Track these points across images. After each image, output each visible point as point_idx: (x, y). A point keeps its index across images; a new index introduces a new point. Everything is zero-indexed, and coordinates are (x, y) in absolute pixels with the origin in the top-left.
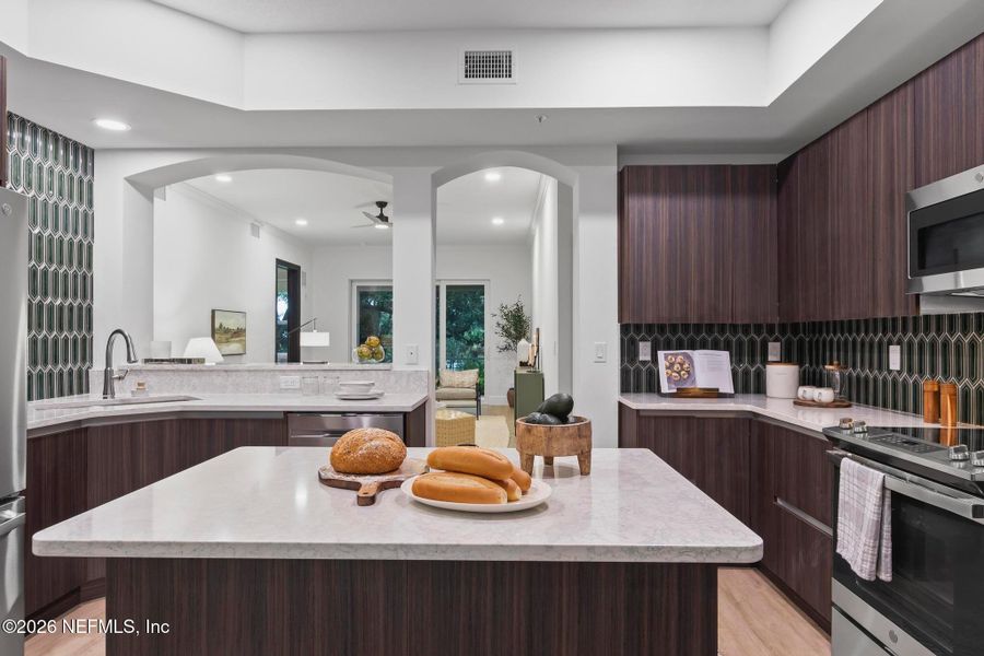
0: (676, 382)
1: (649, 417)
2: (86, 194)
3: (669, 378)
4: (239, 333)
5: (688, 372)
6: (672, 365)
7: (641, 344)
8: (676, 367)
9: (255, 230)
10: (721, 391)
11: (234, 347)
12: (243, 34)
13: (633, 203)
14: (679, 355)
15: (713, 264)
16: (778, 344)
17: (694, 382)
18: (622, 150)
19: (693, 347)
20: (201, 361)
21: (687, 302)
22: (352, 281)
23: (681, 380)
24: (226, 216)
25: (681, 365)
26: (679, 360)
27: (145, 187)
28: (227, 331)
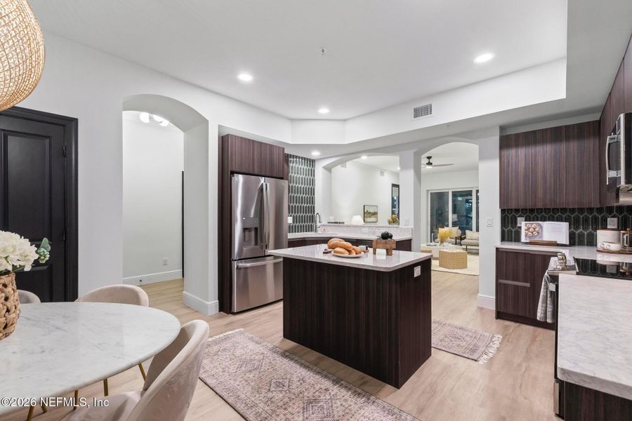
0: (530, 237)
1: (503, 252)
2: (313, 173)
3: (526, 235)
4: (375, 214)
5: (538, 232)
6: (529, 228)
7: (519, 219)
8: (531, 230)
9: (382, 173)
10: (558, 242)
11: (373, 219)
12: (345, 120)
13: (505, 152)
14: (534, 224)
15: (553, 179)
16: (616, 219)
17: (542, 237)
18: (502, 128)
19: (544, 220)
20: (343, 223)
21: (536, 197)
22: (428, 191)
23: (533, 236)
24: (369, 169)
25: (534, 229)
26: (533, 226)
27: (328, 169)
28: (370, 213)
